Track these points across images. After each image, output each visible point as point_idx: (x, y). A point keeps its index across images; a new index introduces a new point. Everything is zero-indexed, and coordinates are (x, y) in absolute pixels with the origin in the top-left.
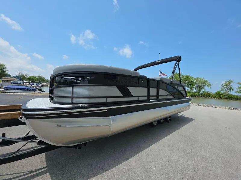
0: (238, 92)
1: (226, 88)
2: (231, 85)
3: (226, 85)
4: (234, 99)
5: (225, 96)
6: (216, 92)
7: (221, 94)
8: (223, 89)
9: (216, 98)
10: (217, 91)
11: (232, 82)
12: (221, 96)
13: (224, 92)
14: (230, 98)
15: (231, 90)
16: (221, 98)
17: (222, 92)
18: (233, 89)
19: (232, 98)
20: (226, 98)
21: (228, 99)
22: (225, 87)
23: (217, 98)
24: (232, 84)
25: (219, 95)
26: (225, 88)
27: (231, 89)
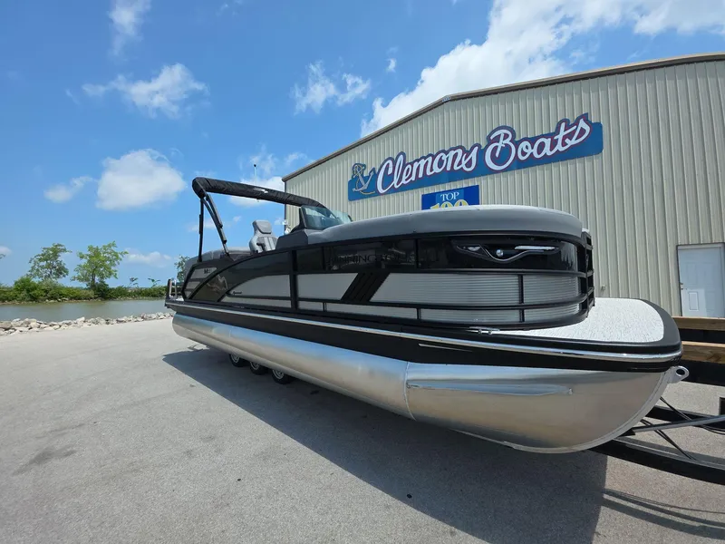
0: (79, 279)
1: (49, 266)
2: (59, 259)
3: (45, 257)
4: (71, 299)
5: (46, 291)
6: (16, 283)
7: (35, 288)
8: (38, 270)
9: (21, 301)
10: (18, 279)
11: (65, 250)
12: (36, 292)
13: (40, 280)
14: (62, 295)
15: (61, 273)
16: (34, 299)
17: (36, 280)
18: (66, 271)
19: (66, 296)
20: (49, 299)
21: (56, 299)
22: (44, 263)
23: (23, 299)
24: (62, 258)
25: (28, 291)
26: (42, 267)
27: (61, 271)
